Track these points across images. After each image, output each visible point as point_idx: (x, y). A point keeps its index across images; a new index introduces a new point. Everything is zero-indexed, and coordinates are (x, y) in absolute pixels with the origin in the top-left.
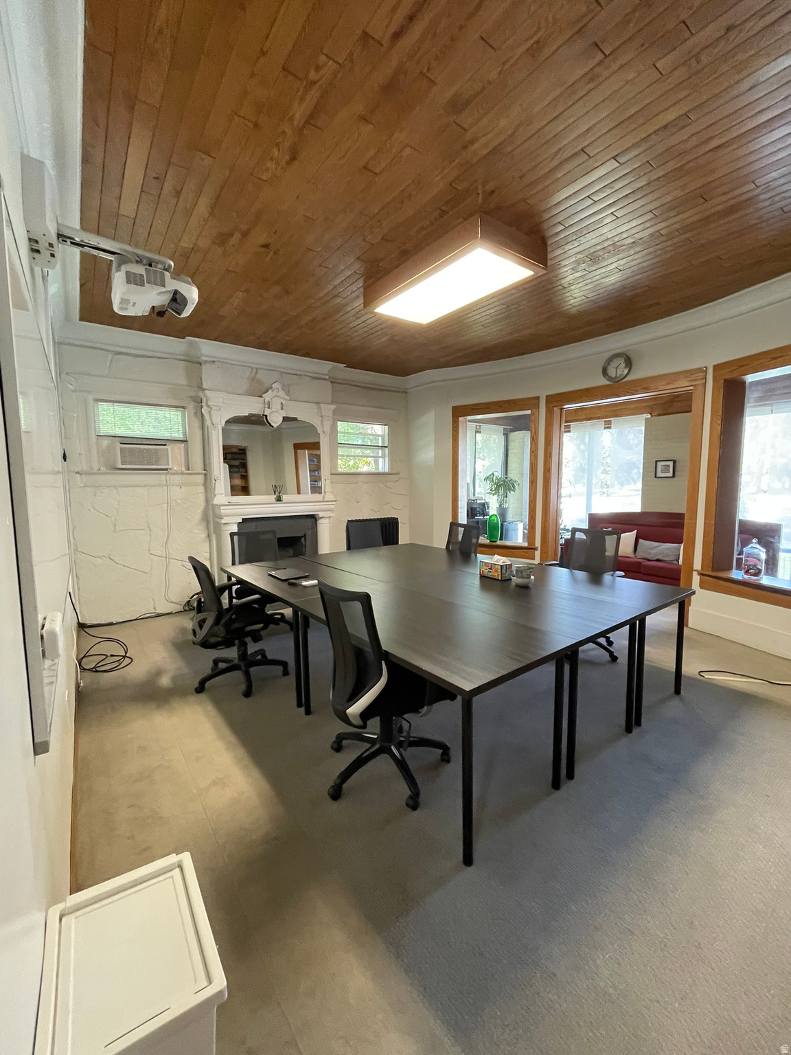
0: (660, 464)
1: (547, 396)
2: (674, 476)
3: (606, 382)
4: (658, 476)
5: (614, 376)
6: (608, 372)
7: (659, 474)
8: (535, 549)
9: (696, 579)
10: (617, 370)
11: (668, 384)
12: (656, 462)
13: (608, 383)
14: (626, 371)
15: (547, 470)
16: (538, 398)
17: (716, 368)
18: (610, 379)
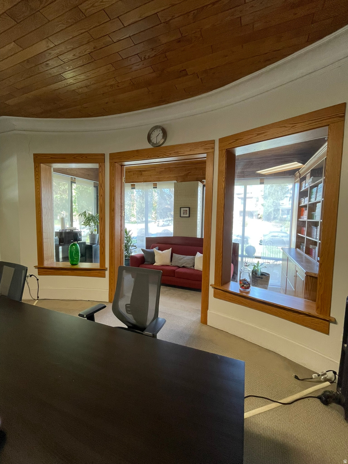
0: (182, 209)
1: (110, 154)
2: (189, 216)
3: (150, 146)
4: (181, 216)
5: (155, 142)
6: (151, 139)
7: (182, 215)
8: (105, 270)
9: (211, 291)
10: (157, 137)
11: (191, 150)
12: (180, 208)
13: (152, 147)
14: (163, 140)
15: (112, 210)
16: (104, 155)
17: (221, 140)
18: (153, 144)
